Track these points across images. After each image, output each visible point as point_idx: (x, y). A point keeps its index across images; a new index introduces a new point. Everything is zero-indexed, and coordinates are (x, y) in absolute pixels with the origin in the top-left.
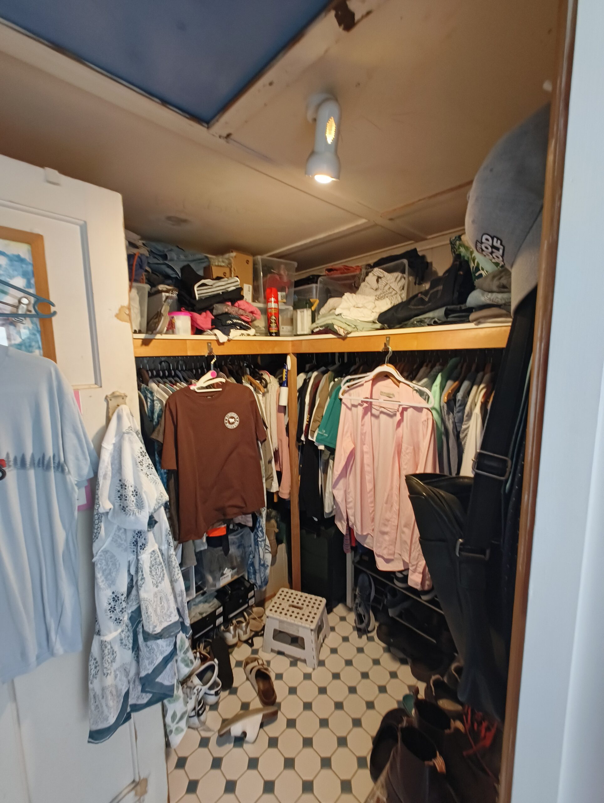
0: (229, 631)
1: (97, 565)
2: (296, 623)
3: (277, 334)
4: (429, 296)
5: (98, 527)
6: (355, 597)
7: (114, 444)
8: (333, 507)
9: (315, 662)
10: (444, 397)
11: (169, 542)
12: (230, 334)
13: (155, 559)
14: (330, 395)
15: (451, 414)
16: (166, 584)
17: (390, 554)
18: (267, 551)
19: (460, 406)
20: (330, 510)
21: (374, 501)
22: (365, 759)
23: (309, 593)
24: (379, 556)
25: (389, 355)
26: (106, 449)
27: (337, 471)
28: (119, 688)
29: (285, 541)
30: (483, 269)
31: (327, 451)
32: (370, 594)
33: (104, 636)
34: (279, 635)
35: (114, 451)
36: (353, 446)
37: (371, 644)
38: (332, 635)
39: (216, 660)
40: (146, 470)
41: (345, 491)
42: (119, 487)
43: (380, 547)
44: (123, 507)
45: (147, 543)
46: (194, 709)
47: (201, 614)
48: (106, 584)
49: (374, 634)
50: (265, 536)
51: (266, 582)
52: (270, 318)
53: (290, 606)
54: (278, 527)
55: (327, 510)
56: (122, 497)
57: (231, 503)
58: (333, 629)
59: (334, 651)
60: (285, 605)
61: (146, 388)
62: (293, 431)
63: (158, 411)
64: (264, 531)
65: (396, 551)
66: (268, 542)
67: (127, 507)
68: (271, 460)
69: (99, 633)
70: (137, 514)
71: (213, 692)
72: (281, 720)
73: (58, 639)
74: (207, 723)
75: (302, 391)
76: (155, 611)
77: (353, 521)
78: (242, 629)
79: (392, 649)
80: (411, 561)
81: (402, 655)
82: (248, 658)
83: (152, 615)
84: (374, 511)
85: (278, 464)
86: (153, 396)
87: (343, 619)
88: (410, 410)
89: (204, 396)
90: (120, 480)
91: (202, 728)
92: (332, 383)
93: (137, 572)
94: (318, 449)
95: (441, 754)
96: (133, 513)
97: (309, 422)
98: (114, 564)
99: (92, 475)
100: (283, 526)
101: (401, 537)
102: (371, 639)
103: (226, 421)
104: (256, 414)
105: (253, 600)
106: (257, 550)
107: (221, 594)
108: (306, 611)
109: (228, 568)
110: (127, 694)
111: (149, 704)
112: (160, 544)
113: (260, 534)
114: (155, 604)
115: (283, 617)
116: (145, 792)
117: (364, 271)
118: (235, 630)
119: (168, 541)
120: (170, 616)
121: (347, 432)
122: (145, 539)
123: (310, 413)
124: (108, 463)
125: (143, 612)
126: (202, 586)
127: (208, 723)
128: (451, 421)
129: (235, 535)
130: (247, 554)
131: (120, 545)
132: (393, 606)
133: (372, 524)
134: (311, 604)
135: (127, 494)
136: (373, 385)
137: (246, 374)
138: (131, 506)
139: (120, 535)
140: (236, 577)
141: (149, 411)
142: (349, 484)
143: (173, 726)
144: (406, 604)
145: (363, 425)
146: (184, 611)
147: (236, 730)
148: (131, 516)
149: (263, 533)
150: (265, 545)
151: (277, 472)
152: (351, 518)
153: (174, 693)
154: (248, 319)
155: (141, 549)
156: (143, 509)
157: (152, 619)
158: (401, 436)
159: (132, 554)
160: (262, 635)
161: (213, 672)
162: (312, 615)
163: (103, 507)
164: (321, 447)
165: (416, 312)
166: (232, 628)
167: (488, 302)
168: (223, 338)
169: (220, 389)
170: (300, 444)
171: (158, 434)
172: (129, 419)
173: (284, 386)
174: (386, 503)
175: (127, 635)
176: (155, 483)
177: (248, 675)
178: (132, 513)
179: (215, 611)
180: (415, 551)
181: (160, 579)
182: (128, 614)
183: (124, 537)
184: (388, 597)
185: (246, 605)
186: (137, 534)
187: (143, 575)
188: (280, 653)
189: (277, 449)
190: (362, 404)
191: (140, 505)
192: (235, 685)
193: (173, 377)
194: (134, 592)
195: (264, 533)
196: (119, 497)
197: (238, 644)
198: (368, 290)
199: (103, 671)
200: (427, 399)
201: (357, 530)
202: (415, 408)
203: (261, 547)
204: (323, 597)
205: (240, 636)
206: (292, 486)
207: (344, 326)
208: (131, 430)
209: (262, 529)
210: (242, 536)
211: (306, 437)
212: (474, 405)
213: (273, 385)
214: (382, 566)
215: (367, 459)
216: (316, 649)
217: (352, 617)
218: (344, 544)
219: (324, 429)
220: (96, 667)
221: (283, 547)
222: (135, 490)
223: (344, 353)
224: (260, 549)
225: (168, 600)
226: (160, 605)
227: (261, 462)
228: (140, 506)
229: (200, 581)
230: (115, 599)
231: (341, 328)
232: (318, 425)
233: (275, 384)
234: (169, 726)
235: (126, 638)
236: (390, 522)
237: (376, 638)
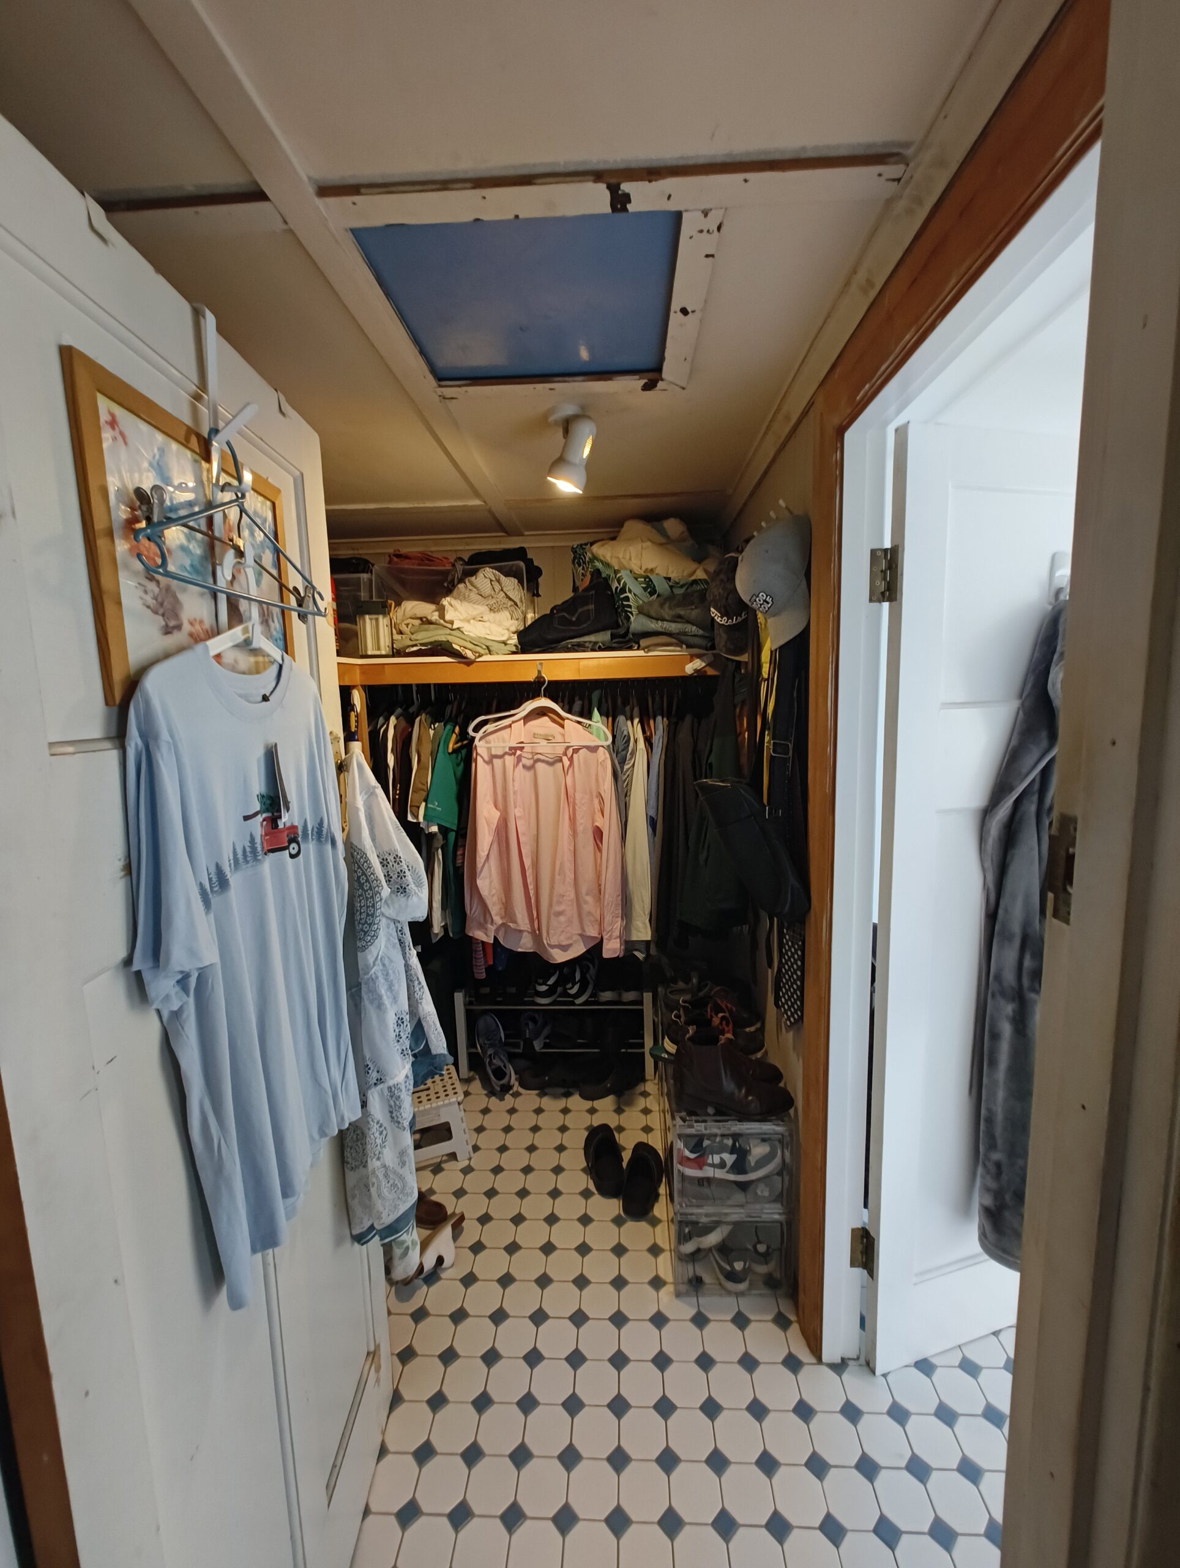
2: (433, 1106)
4: (576, 615)
10: (608, 732)
17: (569, 938)
22: (588, 1189)
25: (545, 686)
30: (630, 591)
31: (439, 834)
36: (498, 813)
37: (519, 1099)
44: (399, 888)
49: (516, 1087)
59: (480, 1130)
72: (471, 1224)
79: (548, 1091)
80: (602, 930)
81: (562, 1090)
87: (466, 1094)
88: (583, 752)
92: (432, 731)
94: (424, 834)
96: (415, 893)
101: (580, 910)
102: (516, 1095)
117: (460, 567)
135: (405, 869)
136: (527, 724)
138: (412, 883)
158: (572, 785)
164: (434, 829)
165: (572, 634)
167: (660, 630)
184: (530, 1027)
190: (512, 752)
198: (473, 595)
200: (596, 737)
202: (588, 748)
207: (468, 645)
212: (635, 741)
217: (477, 1087)
218: (475, 967)
219: (439, 801)
223: (429, 685)
231: (465, 646)
232: (425, 796)
236: (565, 898)
237: (521, 1090)
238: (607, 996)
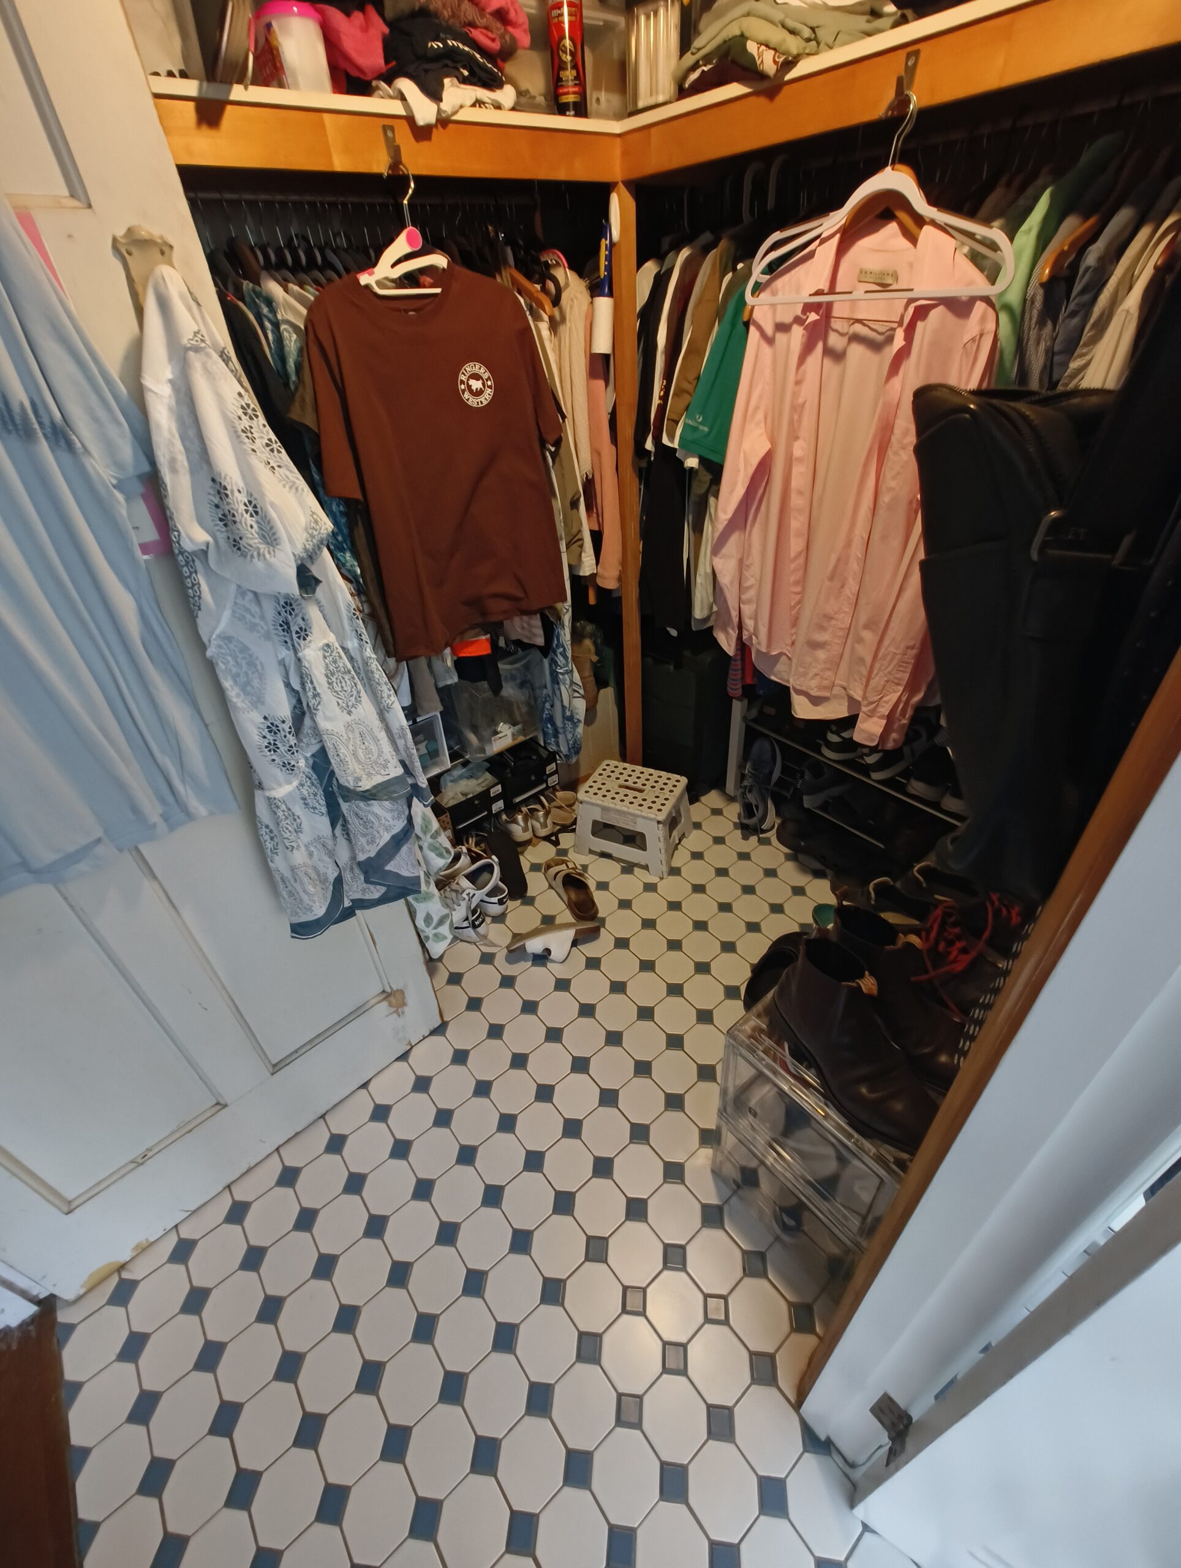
0: (515, 822)
1: (217, 664)
2: (631, 811)
3: (581, 110)
5: (193, 585)
6: (743, 777)
7: (171, 381)
8: (711, 608)
9: (665, 868)
10: (1043, 270)
11: (359, 633)
12: (445, 95)
13: (335, 662)
14: (719, 314)
15: (1049, 325)
16: (366, 709)
17: (825, 688)
18: (576, 695)
19: (1083, 291)
20: (706, 613)
21: (803, 581)
22: (737, 988)
23: (656, 768)
24: (800, 692)
25: (907, 127)
26: (155, 393)
27: (725, 512)
28: (321, 872)
29: (612, 681)
31: (706, 473)
32: (771, 773)
33: (269, 790)
34: (602, 829)
35: (177, 402)
36: (767, 446)
37: (765, 848)
38: (695, 833)
39: (494, 857)
40: (264, 454)
41: (741, 562)
42: (215, 496)
43: (805, 675)
44: (235, 540)
45: (310, 628)
46: (467, 919)
47: (464, 794)
48: (247, 702)
49: (772, 835)
50: (571, 665)
51: (576, 749)
52: (558, 48)
53: (621, 786)
54: (597, 653)
55: (698, 613)
56: (227, 519)
57: (495, 588)
58: (697, 826)
59: (697, 856)
60: (612, 785)
61: (254, 291)
62: (627, 429)
63: (296, 354)
64: (569, 654)
65: (837, 682)
66: (577, 677)
67: (241, 538)
68: (578, 499)
69: (260, 786)
70: (267, 556)
71: (495, 900)
72: (606, 940)
73: (190, 791)
74: (488, 937)
75: (649, 315)
76: (355, 755)
77: (752, 630)
78: (537, 820)
79: (801, 857)
80: (867, 695)
81: (817, 865)
82: (552, 859)
83: (348, 759)
84: (799, 602)
85: (595, 515)
86: (273, 311)
87: (717, 812)
88: (937, 314)
89: (399, 310)
90: (213, 480)
91: (482, 943)
92: (729, 276)
93: (303, 684)
94: (684, 469)
95: (871, 974)
96: (259, 554)
97: (664, 398)
98: (251, 664)
99: (146, 468)
100: (609, 653)
101: (853, 649)
102: (766, 842)
103: (463, 387)
104: (534, 369)
105: (555, 778)
106: (557, 692)
107: (496, 765)
108: (649, 795)
109: (505, 723)
110: (339, 882)
111: (383, 900)
112: (341, 637)
113: (561, 660)
114: (351, 743)
115: (607, 803)
116: (404, 1004)
118: (526, 820)
119: (357, 631)
120: (385, 767)
121: (757, 408)
122: (303, 619)
123: (668, 375)
124: (170, 432)
125: (331, 754)
126: (461, 752)
127: (491, 937)
128: (1042, 346)
129: (512, 663)
130: (539, 701)
131: (253, 627)
132: (813, 790)
133: (793, 631)
134: (660, 785)
135: (233, 509)
136: (841, 251)
137: (506, 262)
138: (250, 536)
139: (248, 605)
140: (521, 739)
141: (276, 356)
142: (750, 546)
143: (429, 932)
144: (836, 791)
145: (798, 383)
146: (412, 762)
147: (535, 945)
148: (256, 560)
149: (566, 657)
150: (572, 683)
151: (592, 532)
152: (749, 623)
153: (420, 888)
154: (493, 40)
155: (299, 638)
156: (277, 544)
157: (350, 766)
158: (896, 402)
159: (284, 648)
160: (574, 831)
161: (492, 873)
162: (659, 801)
163: (191, 540)
164: (692, 462)
166: (520, 817)
168: (425, 111)
169: (438, 290)
170: (644, 464)
171: (303, 409)
172: (190, 310)
173: (603, 295)
174: (831, 578)
175: (311, 791)
176: (294, 490)
177: (550, 881)
178: (255, 554)
179: (488, 791)
180: (881, 674)
181: (353, 699)
182: (306, 759)
183: (257, 609)
184: (806, 776)
185: (544, 786)
186: (284, 607)
187: (314, 688)
188: (605, 855)
189: (590, 476)
190: (805, 317)
191: (270, 536)
192: (530, 893)
193: (321, 270)
194: (307, 721)
195: (568, 658)
196: (221, 520)
197: (533, 842)
199: (284, 843)
200: (993, 274)
201: (759, 643)
202: (953, 303)
203: (564, 684)
204: (681, 775)
205: (536, 830)
206: (624, 563)
207: (777, 35)
208: (203, 341)
209: (565, 649)
210: (527, 667)
211: (657, 440)
212: (1127, 287)
213: (576, 297)
214: (803, 710)
215: (800, 477)
216: (666, 850)
217: (734, 811)
218: (729, 679)
219: (701, 414)
220: (272, 839)
221: (608, 694)
222: (250, 502)
224: (563, 688)
225: (376, 740)
226: (363, 747)
227: (553, 502)
228: (270, 538)
229: (457, 744)
230: (273, 729)
231: (767, 46)
232: (686, 403)
233: (579, 295)
234: (423, 931)
235: (312, 797)
236: (833, 622)
237: (774, 841)
238: (917, 787)
